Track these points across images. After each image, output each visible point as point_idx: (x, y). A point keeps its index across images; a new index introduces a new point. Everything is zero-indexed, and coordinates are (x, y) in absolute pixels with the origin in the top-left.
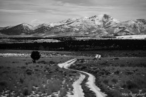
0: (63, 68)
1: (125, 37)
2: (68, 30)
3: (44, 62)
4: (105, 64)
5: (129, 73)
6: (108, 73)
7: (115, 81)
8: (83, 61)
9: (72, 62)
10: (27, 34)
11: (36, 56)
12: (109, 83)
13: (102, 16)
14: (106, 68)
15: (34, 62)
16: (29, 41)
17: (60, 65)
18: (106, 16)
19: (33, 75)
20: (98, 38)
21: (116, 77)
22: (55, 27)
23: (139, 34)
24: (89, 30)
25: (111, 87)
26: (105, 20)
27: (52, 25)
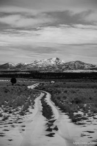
0: (30, 89)
1: (69, 71)
2: (35, 67)
3: (19, 85)
4: (57, 86)
5: (74, 92)
6: (59, 92)
7: (65, 98)
8: (43, 84)
9: (37, 85)
10: (11, 69)
11: (14, 81)
12: (61, 99)
13: (55, 58)
14: (58, 89)
15: (13, 85)
16: (12, 73)
17: (29, 87)
18: (57, 59)
19: (8, 93)
20: (53, 71)
21: (65, 95)
22: (28, 65)
23: (77, 69)
24: (48, 67)
25: (62, 102)
26: (57, 61)
27: (26, 64)
